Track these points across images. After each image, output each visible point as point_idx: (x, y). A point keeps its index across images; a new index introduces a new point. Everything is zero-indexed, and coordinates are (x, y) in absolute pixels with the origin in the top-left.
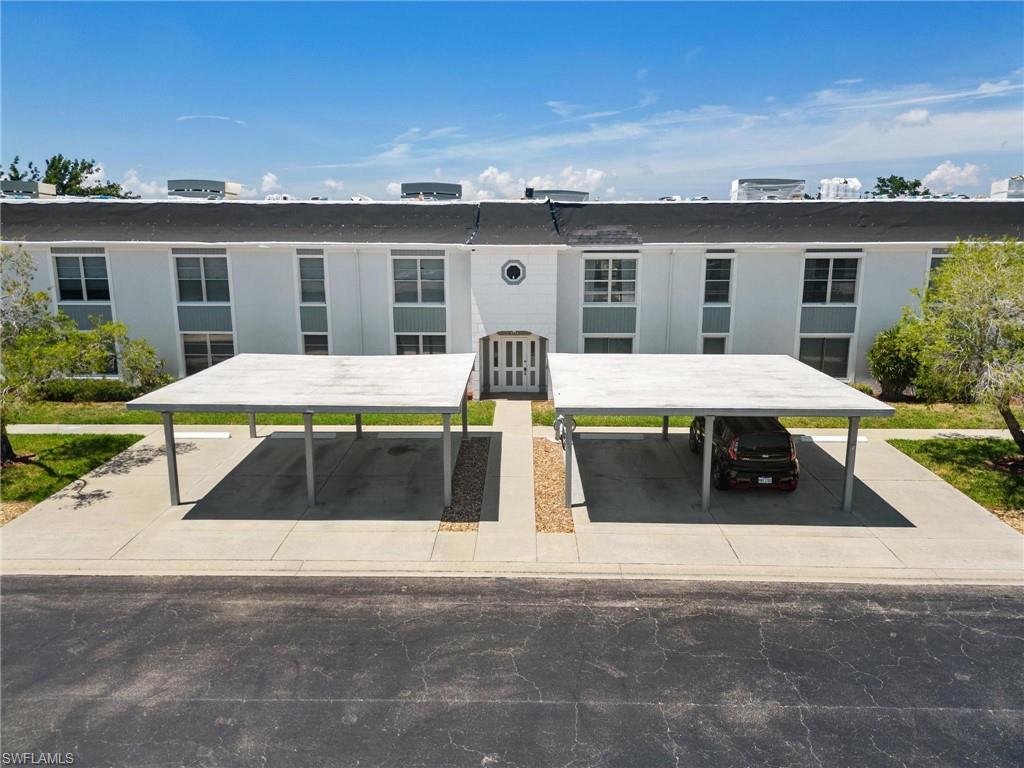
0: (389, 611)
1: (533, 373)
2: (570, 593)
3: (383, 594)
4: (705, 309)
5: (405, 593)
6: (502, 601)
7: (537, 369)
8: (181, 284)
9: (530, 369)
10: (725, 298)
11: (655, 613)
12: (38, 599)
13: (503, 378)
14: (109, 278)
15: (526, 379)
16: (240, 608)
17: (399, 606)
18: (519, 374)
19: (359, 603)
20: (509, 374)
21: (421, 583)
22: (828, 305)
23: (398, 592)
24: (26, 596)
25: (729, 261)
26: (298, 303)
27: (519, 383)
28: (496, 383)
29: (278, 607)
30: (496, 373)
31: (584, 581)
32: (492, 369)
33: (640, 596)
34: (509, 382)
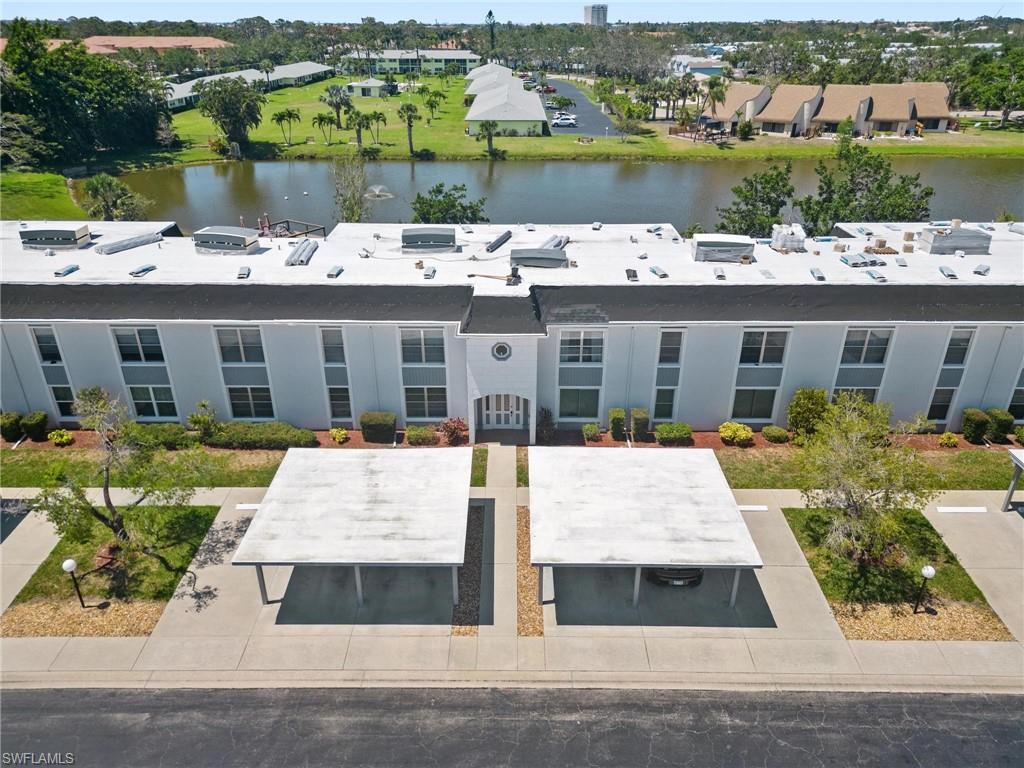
0: (424, 728)
1: (518, 415)
2: (538, 706)
3: (420, 709)
4: (659, 369)
5: (433, 708)
6: (496, 715)
7: (521, 412)
8: (222, 348)
9: (515, 412)
10: (676, 360)
11: (589, 725)
12: (204, 716)
13: (493, 419)
14: (162, 344)
15: (512, 420)
16: (333, 723)
17: (430, 720)
18: (507, 416)
19: (406, 719)
20: (498, 416)
21: (443, 696)
22: (762, 366)
23: (429, 706)
24: (195, 714)
25: (681, 333)
26: (322, 364)
27: (507, 422)
28: (488, 422)
29: (356, 724)
30: (488, 415)
31: (547, 691)
32: (485, 412)
33: (583, 708)
34: (499, 421)
